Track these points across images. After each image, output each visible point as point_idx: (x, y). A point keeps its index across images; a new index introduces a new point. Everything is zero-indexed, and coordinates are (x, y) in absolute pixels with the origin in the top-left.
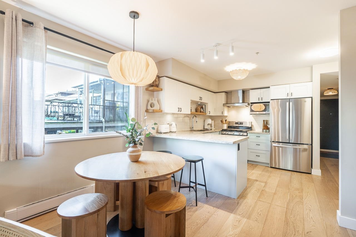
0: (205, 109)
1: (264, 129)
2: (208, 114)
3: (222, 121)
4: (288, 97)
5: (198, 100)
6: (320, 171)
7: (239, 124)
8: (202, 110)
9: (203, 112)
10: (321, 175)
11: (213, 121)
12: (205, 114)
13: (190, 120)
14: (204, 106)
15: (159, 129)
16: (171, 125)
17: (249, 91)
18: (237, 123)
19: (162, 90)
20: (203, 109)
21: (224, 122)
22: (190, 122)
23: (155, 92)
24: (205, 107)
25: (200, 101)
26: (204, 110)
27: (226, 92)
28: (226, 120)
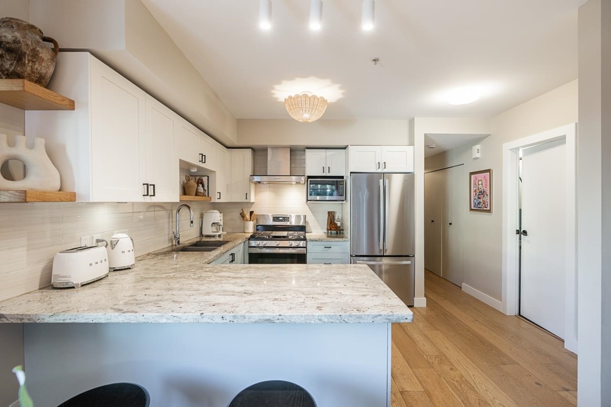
0: (208, 186)
1: (331, 229)
2: (215, 200)
3: (243, 215)
4: (379, 171)
5: (195, 160)
6: (425, 299)
7: (281, 221)
8: (201, 189)
9: (204, 195)
10: (425, 306)
11: (222, 214)
12: (208, 199)
13: (169, 217)
14: (205, 179)
15: (54, 273)
16: (113, 245)
17: (305, 151)
18: (276, 219)
19: (71, 106)
20: (203, 186)
21: (248, 216)
22: (169, 222)
23: (26, 111)
24: (208, 180)
25: (201, 165)
26: (206, 188)
27: (254, 150)
28: (251, 213)
